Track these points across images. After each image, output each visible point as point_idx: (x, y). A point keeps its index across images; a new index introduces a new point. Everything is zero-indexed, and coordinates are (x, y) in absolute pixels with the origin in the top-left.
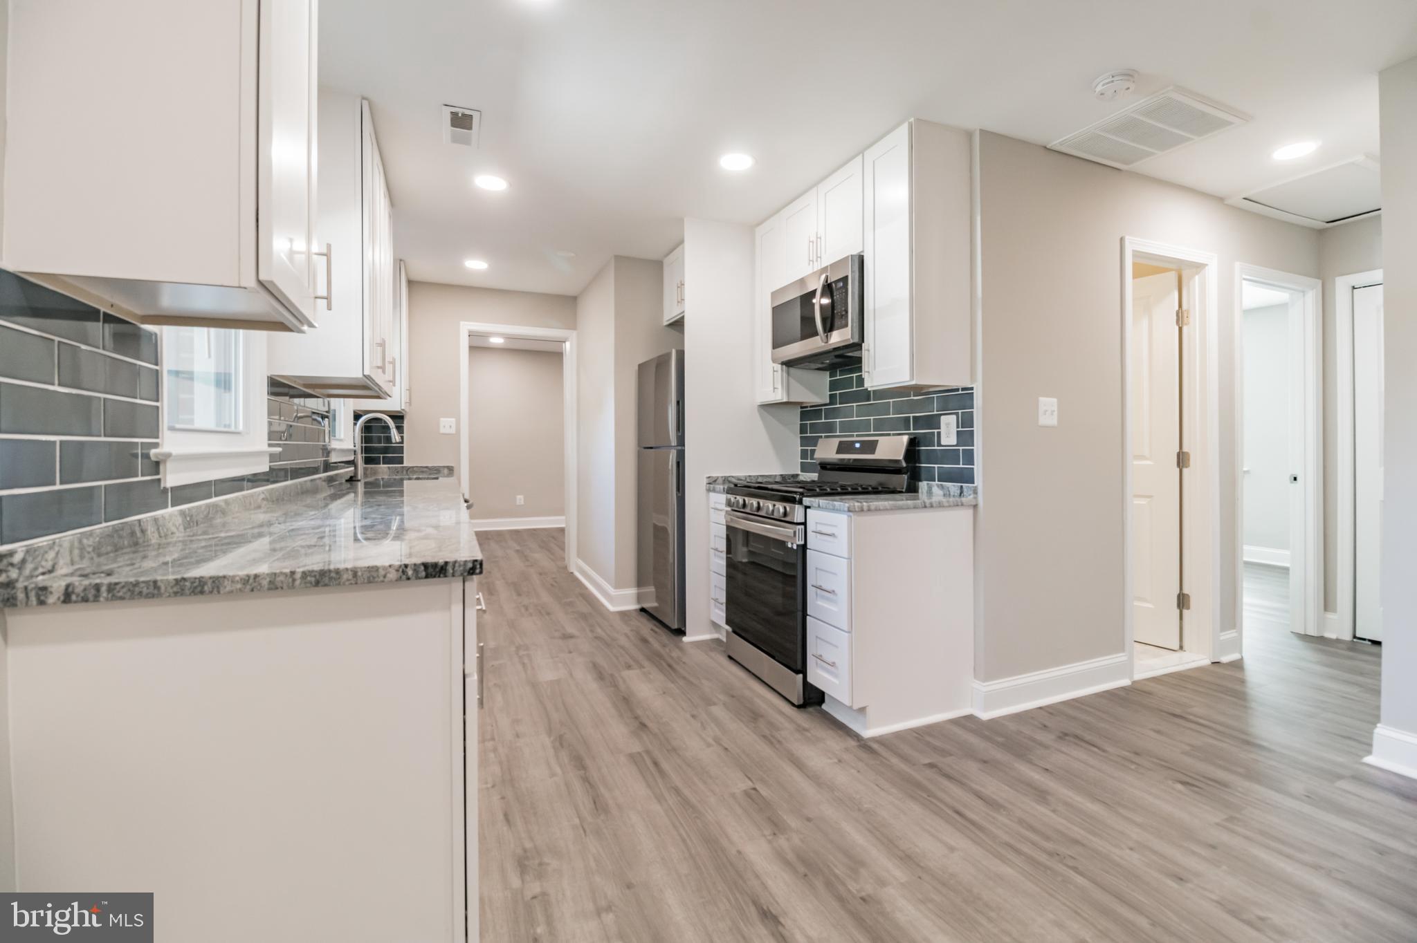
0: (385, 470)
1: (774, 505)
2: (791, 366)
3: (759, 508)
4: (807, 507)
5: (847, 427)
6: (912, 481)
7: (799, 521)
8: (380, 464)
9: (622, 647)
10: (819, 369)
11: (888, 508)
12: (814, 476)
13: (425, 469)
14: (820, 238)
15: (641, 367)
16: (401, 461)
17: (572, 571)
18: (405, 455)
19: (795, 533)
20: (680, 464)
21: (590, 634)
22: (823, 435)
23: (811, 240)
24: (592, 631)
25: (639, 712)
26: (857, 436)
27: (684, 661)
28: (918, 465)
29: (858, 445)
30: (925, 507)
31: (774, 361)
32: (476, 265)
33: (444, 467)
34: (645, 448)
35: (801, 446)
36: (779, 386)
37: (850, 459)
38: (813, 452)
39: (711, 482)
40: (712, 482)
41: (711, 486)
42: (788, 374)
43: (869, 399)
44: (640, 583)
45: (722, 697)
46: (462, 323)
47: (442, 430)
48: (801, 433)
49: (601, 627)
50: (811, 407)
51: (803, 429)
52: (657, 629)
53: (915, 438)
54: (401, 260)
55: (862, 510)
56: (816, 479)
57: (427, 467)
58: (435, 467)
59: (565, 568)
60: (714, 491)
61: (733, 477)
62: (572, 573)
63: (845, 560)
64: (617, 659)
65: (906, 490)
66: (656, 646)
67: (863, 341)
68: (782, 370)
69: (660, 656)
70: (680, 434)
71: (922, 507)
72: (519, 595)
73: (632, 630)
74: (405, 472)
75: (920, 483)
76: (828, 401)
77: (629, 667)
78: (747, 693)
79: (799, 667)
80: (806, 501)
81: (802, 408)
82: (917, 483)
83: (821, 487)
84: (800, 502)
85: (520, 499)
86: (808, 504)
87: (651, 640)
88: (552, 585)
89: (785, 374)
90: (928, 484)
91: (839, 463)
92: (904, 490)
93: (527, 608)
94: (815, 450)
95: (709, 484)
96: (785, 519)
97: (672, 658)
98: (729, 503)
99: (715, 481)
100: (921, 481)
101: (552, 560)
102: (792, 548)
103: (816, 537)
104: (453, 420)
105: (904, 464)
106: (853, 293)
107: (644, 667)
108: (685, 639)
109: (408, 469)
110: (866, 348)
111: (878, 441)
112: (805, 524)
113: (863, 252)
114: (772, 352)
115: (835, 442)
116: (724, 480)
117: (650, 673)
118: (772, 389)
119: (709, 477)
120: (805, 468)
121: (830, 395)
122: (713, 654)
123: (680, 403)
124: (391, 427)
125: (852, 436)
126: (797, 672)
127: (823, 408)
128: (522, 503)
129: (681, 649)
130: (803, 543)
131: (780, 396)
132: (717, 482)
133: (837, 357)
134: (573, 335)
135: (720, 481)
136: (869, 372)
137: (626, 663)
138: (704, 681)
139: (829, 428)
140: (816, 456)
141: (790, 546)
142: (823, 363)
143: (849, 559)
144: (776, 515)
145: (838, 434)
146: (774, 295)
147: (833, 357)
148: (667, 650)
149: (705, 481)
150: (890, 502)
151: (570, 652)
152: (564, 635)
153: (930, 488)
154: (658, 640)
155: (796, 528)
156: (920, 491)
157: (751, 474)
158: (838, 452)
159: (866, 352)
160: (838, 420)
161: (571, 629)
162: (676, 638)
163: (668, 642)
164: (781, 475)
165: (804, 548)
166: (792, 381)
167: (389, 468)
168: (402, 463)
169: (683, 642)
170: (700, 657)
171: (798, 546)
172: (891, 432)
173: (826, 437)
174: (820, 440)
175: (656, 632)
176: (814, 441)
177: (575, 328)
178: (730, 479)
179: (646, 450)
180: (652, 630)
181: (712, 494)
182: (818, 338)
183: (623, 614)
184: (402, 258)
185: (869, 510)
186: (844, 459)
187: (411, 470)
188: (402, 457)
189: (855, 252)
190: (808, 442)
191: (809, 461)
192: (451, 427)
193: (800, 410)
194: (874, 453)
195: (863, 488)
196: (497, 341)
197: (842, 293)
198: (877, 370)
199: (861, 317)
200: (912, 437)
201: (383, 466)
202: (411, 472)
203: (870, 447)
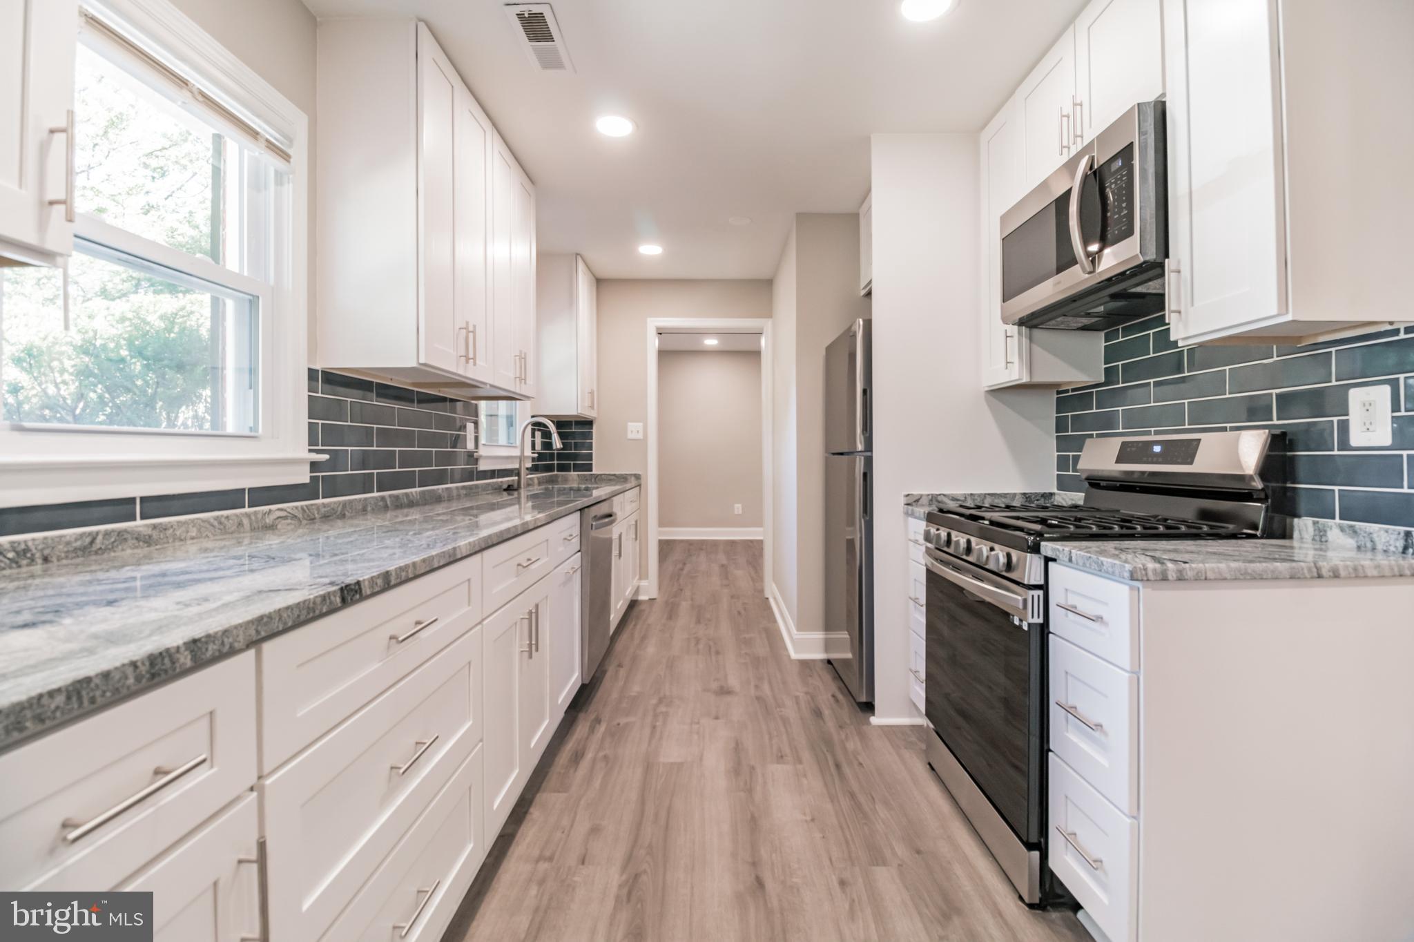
0: (576, 478)
1: (992, 549)
2: (1035, 326)
3: (969, 550)
4: (1047, 560)
5: (1133, 420)
6: (1277, 517)
7: (1033, 582)
8: (570, 471)
9: (785, 721)
10: (1085, 328)
11: (1228, 576)
12: (1078, 498)
13: (612, 477)
14: (1081, 105)
15: (829, 349)
16: (589, 468)
17: (767, 597)
18: (594, 462)
19: (1025, 601)
20: (867, 477)
21: (753, 691)
22: (1095, 433)
23: (1065, 113)
24: (757, 687)
25: (764, 853)
26: (1156, 433)
27: (861, 760)
28: (1289, 485)
29: (1157, 449)
30: (1320, 576)
31: (1005, 320)
32: (651, 250)
33: (631, 475)
34: (834, 454)
35: (1057, 451)
36: (1016, 359)
37: (1143, 473)
38: (1076, 459)
39: (909, 502)
40: (913, 502)
41: (910, 507)
42: (1031, 339)
43: (1179, 369)
44: (828, 626)
45: (901, 850)
46: (649, 320)
47: (630, 436)
48: (1057, 432)
49: (770, 683)
50: (1074, 390)
51: (1060, 425)
52: (840, 697)
53: (1284, 434)
54: (577, 254)
55: (1165, 579)
56: (1081, 503)
57: (614, 475)
58: (622, 475)
59: (762, 591)
60: (912, 515)
61: (944, 495)
62: (767, 598)
63: (1127, 675)
64: (771, 738)
65: (1264, 531)
66: (830, 724)
67: (1167, 255)
68: (1020, 333)
69: (828, 743)
70: (868, 435)
71: (1312, 578)
72: (698, 622)
73: (807, 693)
74: (593, 480)
75: (1296, 520)
76: (1103, 379)
77: (781, 758)
78: (944, 849)
79: (1034, 838)
80: (1047, 548)
81: (1058, 393)
82: (1288, 520)
83: (1080, 520)
84: (1035, 549)
85: (738, 508)
86: (1050, 554)
87: (827, 712)
88: (739, 613)
89: (1025, 341)
90: (1315, 523)
91: (1123, 477)
92: (1259, 533)
93: (698, 641)
94: (1080, 455)
95: (908, 504)
96: (1006, 575)
97: (845, 749)
98: (927, 537)
99: (917, 501)
100: (1299, 516)
101: (752, 578)
102: (1020, 627)
103: (1067, 616)
104: (641, 424)
105: (1258, 484)
106: (1143, 171)
107: (800, 762)
108: (875, 720)
109: (597, 476)
110: (1173, 267)
111: (1199, 440)
112: (1044, 587)
113: (1164, 95)
114: (1002, 308)
115: (1115, 444)
116: (931, 500)
117: (805, 776)
118: (1003, 364)
119: (908, 495)
120: (1063, 484)
121: (1105, 368)
122: (907, 754)
123: (867, 392)
124: (552, 432)
125: (1149, 433)
126: (1030, 847)
127: (1094, 390)
128: (740, 512)
129: (863, 737)
130: (1041, 620)
131: (1016, 374)
132: (920, 502)
133: (1114, 297)
134: (767, 325)
135: (924, 501)
136: (1179, 312)
137: (780, 750)
138: (880, 809)
139: (1106, 424)
140: (1080, 466)
141: (1017, 622)
142: (1088, 315)
143: (1135, 673)
144: (991, 566)
145: (1121, 430)
146: (1004, 219)
147: (1107, 299)
148: (843, 736)
149: (903, 501)
150: (1234, 565)
151: (717, 718)
152: (722, 688)
153: (1321, 535)
154: (835, 712)
155: (1027, 594)
156: (1296, 535)
157: (972, 492)
158: (1119, 460)
159: (1173, 275)
160: (1120, 409)
161: (733, 682)
162: (860, 714)
163: (848, 722)
164: (1024, 494)
165: (1044, 629)
166: (1036, 349)
167: (578, 475)
168: (591, 471)
169: (869, 723)
170: (887, 756)
171: (1029, 625)
172: (1228, 425)
173: (1099, 436)
174: (1088, 441)
175: (837, 701)
176: (1078, 444)
177: (770, 316)
178: (940, 498)
179: (836, 456)
180: (833, 696)
181: (911, 520)
182: (1076, 268)
183: (805, 665)
184: (578, 252)
185: (1181, 578)
186: (1132, 473)
187: (599, 477)
188: (591, 464)
189: (1151, 97)
190: (1069, 444)
191: (1071, 473)
192: (638, 432)
193: (1056, 396)
194: (1191, 463)
195: (1168, 527)
196: (711, 342)
197: (1121, 179)
198: (1196, 304)
199: (1162, 213)
200: (1277, 432)
201: (573, 474)
202: (599, 479)
203: (1187, 451)
